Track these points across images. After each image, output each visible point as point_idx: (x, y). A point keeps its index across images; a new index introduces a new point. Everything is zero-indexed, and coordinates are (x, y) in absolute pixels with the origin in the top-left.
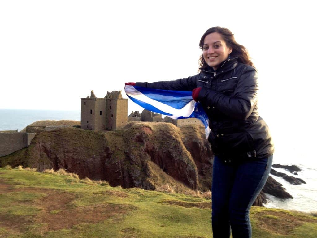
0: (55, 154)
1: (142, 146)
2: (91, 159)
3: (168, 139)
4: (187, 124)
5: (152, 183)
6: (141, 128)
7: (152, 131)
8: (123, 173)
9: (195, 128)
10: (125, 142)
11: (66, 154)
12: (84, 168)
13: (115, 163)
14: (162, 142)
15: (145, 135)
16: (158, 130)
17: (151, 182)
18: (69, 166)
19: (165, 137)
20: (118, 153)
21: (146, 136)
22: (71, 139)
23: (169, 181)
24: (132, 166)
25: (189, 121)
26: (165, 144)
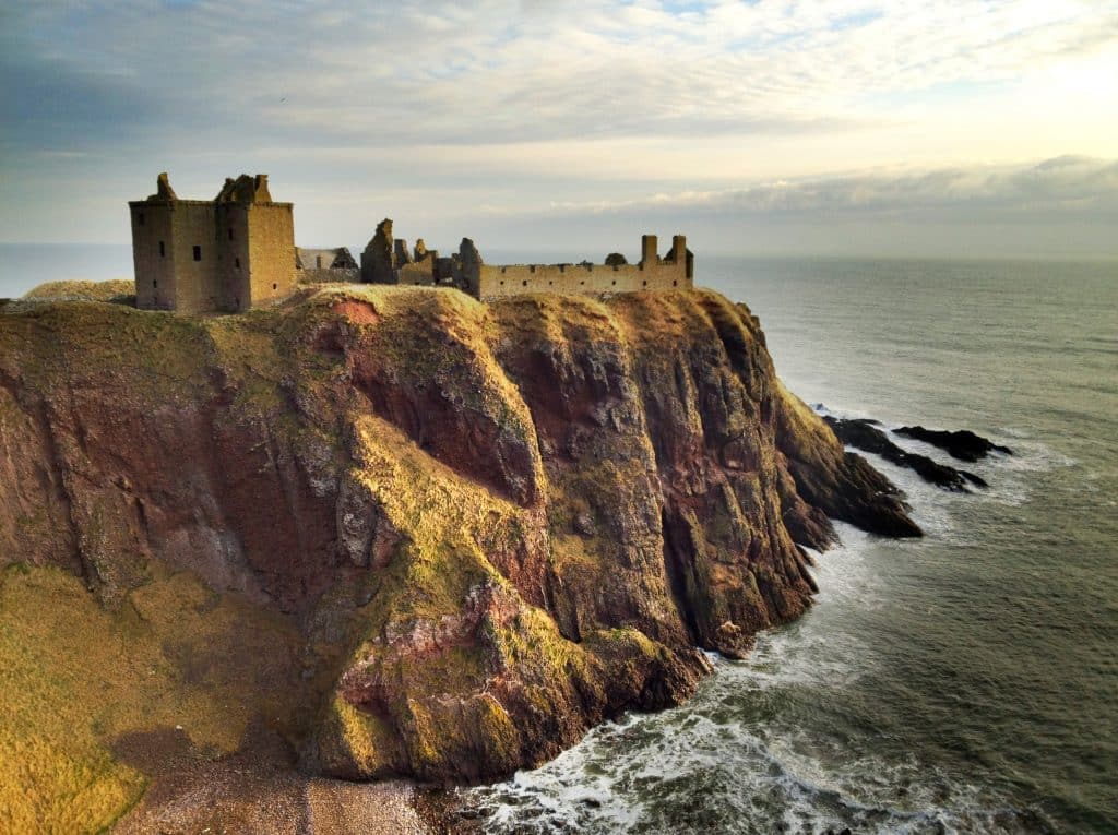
0: (38, 392)
1: (339, 367)
2: (165, 409)
3: (432, 342)
4: (518, 293)
5: (370, 485)
6: (336, 304)
7: (377, 314)
8: (276, 454)
9: (542, 305)
10: (281, 352)
11: (76, 392)
12: (145, 438)
13: (245, 421)
14: (416, 354)
15: (348, 329)
16: (401, 312)
17: (368, 482)
18: (90, 431)
19: (424, 335)
20: (257, 388)
21: (354, 332)
22: (91, 342)
23: (432, 479)
24: (302, 432)
25: (525, 283)
26: (423, 360)
